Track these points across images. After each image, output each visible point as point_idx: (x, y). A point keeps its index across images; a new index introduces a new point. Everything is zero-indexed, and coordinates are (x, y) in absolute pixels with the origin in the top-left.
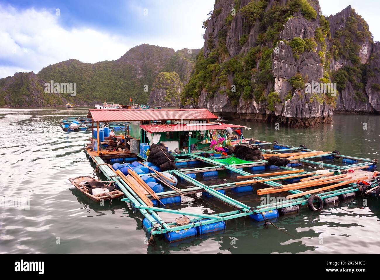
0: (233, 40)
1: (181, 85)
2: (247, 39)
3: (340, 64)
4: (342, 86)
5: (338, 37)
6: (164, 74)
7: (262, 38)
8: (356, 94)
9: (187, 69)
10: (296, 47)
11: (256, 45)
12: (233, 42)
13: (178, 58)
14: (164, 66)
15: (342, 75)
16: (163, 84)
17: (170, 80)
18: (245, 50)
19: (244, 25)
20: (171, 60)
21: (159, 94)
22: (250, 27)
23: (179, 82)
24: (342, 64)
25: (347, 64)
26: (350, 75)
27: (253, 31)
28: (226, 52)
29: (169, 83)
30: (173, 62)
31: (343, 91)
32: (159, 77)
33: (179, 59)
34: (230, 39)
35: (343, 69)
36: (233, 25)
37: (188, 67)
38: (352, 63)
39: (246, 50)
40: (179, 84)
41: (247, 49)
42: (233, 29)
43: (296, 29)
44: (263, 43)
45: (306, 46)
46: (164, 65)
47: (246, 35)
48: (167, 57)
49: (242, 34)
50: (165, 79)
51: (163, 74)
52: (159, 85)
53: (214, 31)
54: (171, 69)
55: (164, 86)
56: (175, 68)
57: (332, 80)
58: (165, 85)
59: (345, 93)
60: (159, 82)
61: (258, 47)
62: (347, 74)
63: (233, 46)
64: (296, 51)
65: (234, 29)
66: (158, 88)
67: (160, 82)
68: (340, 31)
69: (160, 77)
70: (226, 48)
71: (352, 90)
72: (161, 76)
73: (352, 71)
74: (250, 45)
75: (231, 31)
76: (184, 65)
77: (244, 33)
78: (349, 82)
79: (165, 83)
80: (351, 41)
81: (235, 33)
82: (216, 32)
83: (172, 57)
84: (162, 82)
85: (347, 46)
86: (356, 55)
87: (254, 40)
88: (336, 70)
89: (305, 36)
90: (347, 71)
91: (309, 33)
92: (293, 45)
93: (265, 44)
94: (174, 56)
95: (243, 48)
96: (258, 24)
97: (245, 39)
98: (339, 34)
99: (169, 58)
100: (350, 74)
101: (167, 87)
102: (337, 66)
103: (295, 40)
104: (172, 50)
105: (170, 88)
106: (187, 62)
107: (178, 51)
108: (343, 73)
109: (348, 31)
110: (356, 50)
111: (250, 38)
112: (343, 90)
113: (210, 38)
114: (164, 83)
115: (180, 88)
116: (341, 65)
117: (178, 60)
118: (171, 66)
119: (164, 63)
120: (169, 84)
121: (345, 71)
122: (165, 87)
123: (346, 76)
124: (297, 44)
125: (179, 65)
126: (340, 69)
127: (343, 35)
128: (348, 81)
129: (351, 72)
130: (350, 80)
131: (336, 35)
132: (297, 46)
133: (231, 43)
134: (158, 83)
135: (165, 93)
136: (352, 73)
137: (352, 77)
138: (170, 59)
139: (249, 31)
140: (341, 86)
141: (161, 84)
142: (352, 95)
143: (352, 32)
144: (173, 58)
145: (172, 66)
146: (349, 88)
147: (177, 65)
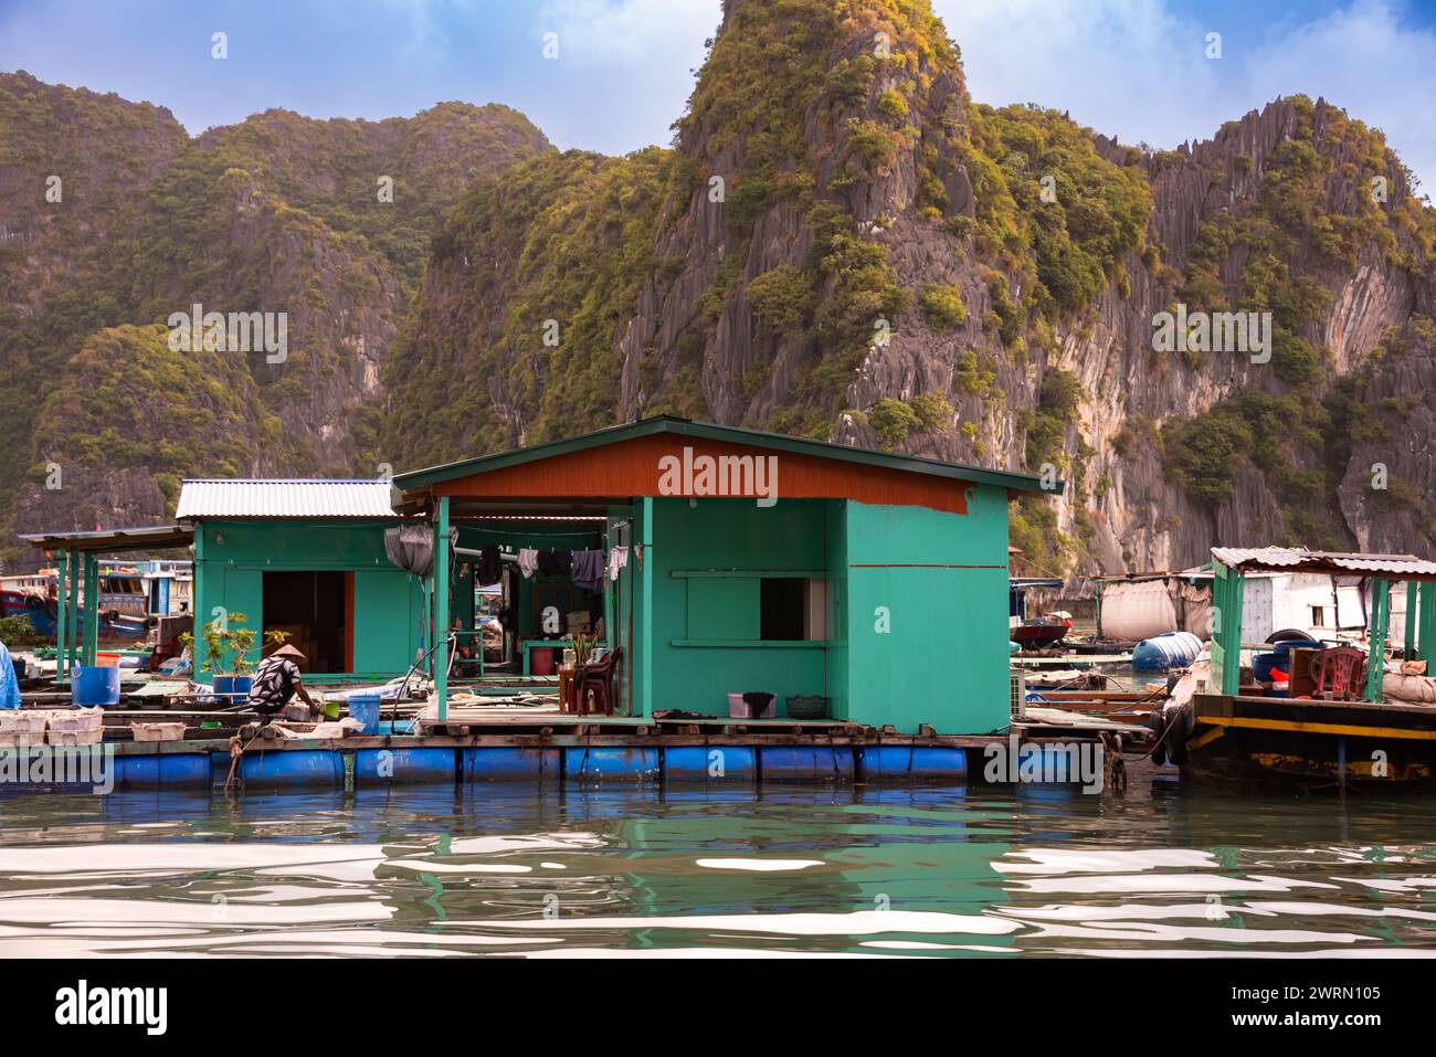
0: (724, 376)
1: (263, 432)
2: (767, 378)
3: (1215, 381)
4: (1215, 489)
5: (1211, 257)
6: (133, 339)
7: (809, 382)
8: (1291, 522)
9: (309, 295)
10: (886, 428)
11: (789, 400)
12: (724, 382)
13: (217, 198)
14: (96, 257)
15: (1218, 435)
16: (128, 426)
17: (182, 391)
18: (759, 408)
19: (757, 335)
20: (154, 208)
21: (106, 503)
22: (776, 340)
23: (251, 404)
24: (1232, 380)
25: (1253, 381)
26: (1260, 435)
27: (781, 358)
28: (702, 412)
29: (178, 417)
30: (179, 235)
31: (1221, 514)
32: (95, 370)
33: (233, 208)
34: (715, 372)
35: (1228, 409)
36: (724, 328)
37: (318, 284)
38: (1276, 375)
39: (763, 411)
40: (254, 424)
41: (765, 406)
42: (723, 343)
43: (890, 376)
44: (813, 394)
45: (916, 420)
46: (91, 249)
47: (765, 364)
48: (114, 180)
49: (753, 359)
50: (146, 383)
51: (126, 344)
52: (94, 429)
53: (658, 328)
54: (165, 295)
55: (139, 440)
56: (198, 283)
57: (1163, 462)
58: (146, 435)
59: (1235, 522)
60: (97, 411)
61: (796, 408)
62: (1245, 433)
63: (723, 396)
64: (885, 437)
65: (727, 341)
66: (91, 456)
67: (107, 407)
68: (1222, 223)
69: (102, 364)
70: (703, 399)
71: (1271, 509)
72: (107, 356)
73: (1270, 416)
74: (774, 399)
75: (718, 346)
76: (280, 263)
77: (757, 356)
78: (1253, 470)
79: (150, 414)
80: (1278, 272)
81: (730, 354)
82: (666, 334)
83: (168, 186)
84: (125, 409)
85: (1252, 296)
86: (1298, 341)
87: (786, 384)
88: (1200, 410)
89: (917, 391)
90: (1247, 417)
91: (931, 377)
92: (877, 422)
93: (817, 401)
94: (189, 174)
95: (754, 406)
96: (798, 339)
97: (760, 376)
98: (1215, 240)
99: (137, 196)
100: (1262, 430)
101: (168, 449)
102: (1202, 393)
103: (884, 408)
104: (158, 121)
105: (191, 455)
106: (306, 237)
107: (213, 137)
108: (1221, 431)
109: (1263, 222)
110: (1307, 312)
111: (774, 377)
112: (1224, 505)
113: (647, 354)
114: (139, 415)
115: (263, 456)
116: (1226, 390)
117: (220, 213)
118: (166, 267)
119: (90, 238)
120: (181, 427)
121: (1239, 416)
122: (145, 448)
123: (1238, 443)
124: (889, 420)
125: (236, 260)
126: (1214, 409)
127: (1240, 243)
128: (1250, 463)
129: (1268, 422)
130: (1259, 462)
131: (1199, 247)
132: (889, 425)
133: (718, 386)
134: (90, 416)
135: (154, 496)
136: (1270, 427)
137: (1272, 444)
138: (143, 204)
139: (773, 354)
140: (1208, 488)
141: (108, 422)
142: (1266, 530)
143: (1290, 224)
144: (175, 192)
145: (171, 260)
146: (1253, 498)
147: (216, 256)
